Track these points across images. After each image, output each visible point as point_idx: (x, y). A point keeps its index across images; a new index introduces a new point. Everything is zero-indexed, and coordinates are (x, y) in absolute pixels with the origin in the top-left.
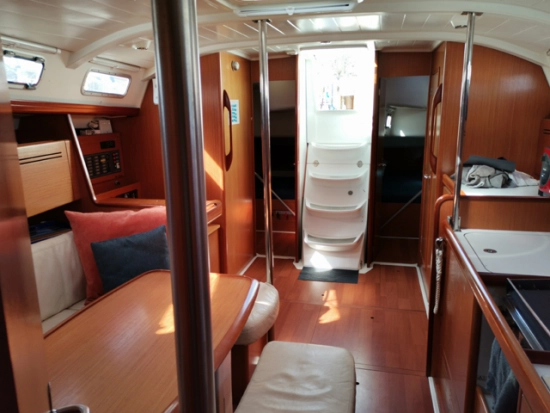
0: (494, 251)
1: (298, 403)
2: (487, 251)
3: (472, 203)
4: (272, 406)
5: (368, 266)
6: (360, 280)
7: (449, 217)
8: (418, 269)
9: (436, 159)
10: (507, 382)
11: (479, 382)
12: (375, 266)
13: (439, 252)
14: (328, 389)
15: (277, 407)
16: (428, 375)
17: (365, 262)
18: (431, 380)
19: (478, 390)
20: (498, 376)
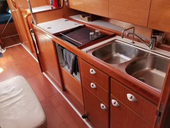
0: (50, 28)
1: (14, 99)
2: (48, 28)
3: (37, 15)
4: (5, 106)
5: (4, 50)
6: (4, 55)
7: (32, 22)
8: (22, 44)
9: (15, 3)
10: (72, 59)
11: (60, 65)
12: (6, 48)
13: (33, 34)
14: (21, 90)
15: (8, 104)
16: (42, 72)
17: (2, 48)
18: (44, 73)
19: (61, 67)
20: (68, 60)
